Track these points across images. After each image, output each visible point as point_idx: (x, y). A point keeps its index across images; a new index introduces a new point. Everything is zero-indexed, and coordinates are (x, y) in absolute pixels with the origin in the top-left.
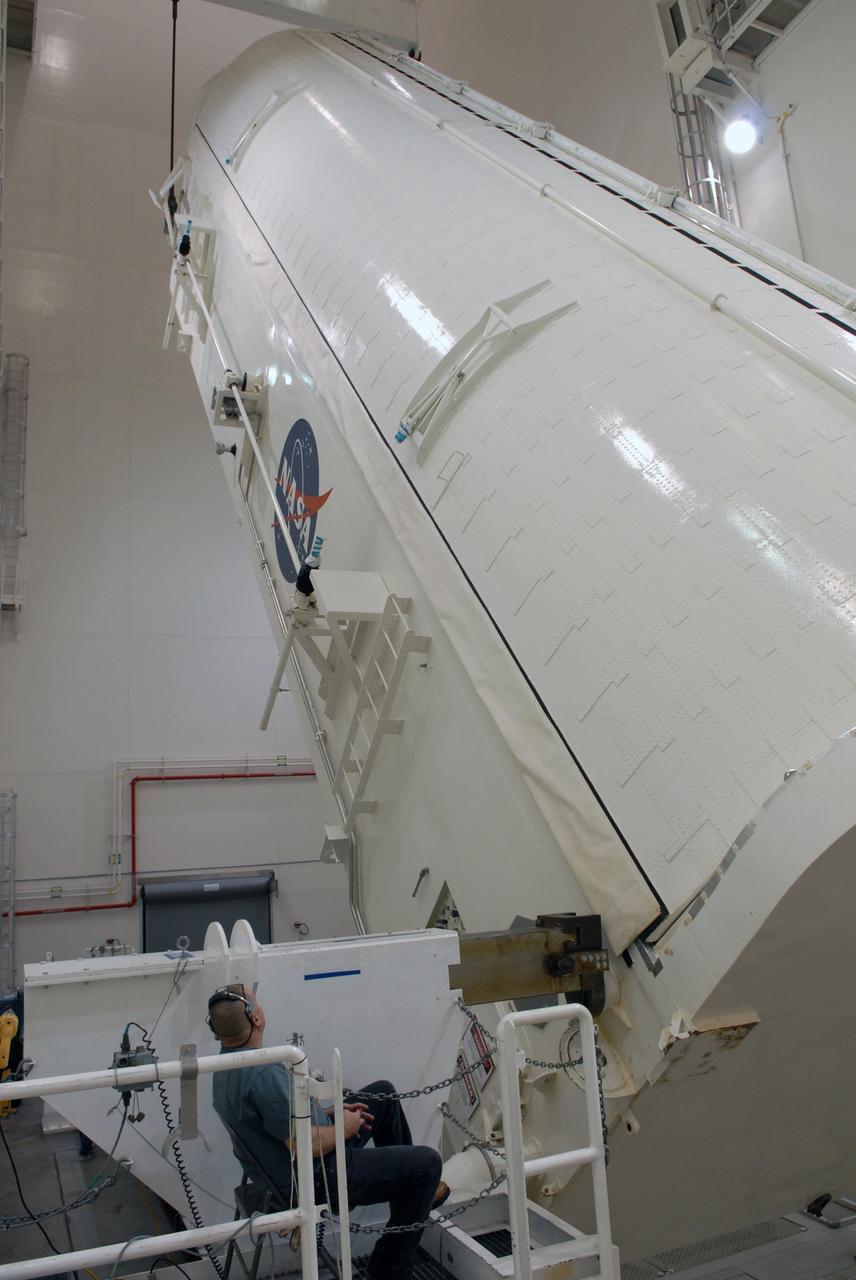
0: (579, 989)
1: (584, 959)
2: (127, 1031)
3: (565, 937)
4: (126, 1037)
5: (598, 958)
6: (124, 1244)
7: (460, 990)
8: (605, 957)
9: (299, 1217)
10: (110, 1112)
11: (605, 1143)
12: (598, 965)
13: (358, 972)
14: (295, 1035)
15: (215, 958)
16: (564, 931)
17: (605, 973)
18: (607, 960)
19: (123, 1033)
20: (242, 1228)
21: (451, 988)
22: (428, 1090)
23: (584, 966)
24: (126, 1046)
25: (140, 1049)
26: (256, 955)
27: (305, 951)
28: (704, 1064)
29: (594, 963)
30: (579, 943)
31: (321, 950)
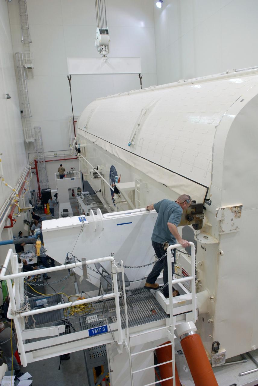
0: (195, 223)
2: (68, 254)
3: (192, 210)
4: (67, 256)
5: (201, 216)
6: (72, 302)
8: (203, 216)
9: (114, 295)
11: (196, 275)
12: (201, 218)
13: (132, 223)
14: (112, 253)
15: (92, 221)
16: (192, 208)
17: (203, 220)
18: (204, 216)
20: (100, 298)
22: (148, 265)
23: (197, 218)
24: (68, 258)
25: (71, 259)
26: (103, 221)
27: (117, 218)
28: (233, 225)
29: (200, 217)
30: (196, 212)
31: (121, 217)
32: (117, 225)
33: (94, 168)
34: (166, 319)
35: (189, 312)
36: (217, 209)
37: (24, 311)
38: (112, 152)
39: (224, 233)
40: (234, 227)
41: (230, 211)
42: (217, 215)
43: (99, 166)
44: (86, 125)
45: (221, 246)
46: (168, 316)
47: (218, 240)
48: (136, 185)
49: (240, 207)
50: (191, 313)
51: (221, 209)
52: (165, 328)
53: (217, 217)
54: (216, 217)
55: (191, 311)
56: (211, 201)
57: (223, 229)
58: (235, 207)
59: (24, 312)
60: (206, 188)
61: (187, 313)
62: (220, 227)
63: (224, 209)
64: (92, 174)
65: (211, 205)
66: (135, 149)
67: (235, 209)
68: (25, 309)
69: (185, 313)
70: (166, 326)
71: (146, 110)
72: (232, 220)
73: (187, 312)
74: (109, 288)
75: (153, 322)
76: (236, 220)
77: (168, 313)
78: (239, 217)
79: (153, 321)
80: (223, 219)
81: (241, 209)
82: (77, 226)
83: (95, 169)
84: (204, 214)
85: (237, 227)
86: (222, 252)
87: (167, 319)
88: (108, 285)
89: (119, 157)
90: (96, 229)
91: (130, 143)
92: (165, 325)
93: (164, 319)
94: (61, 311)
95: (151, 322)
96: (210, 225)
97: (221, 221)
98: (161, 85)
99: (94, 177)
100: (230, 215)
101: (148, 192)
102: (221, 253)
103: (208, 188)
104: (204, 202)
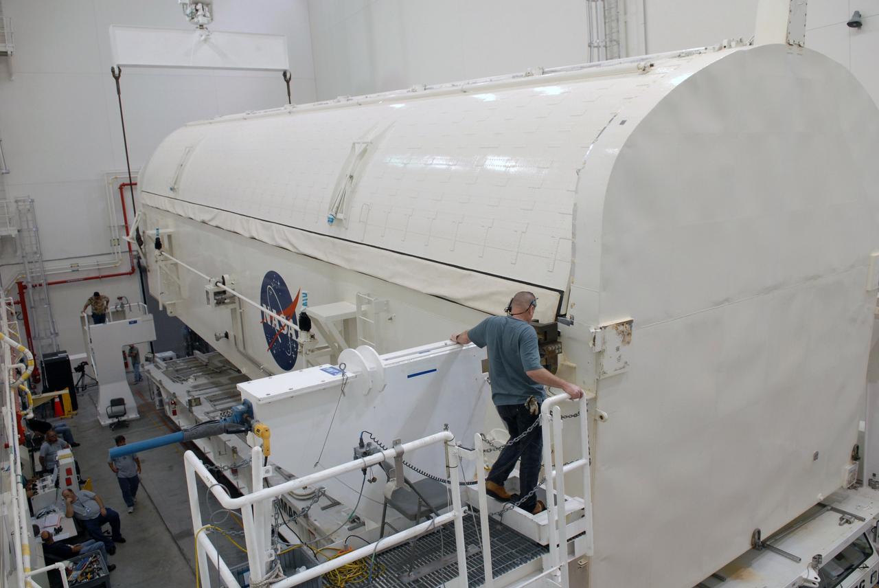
1: (550, 349)
2: (361, 436)
4: (361, 439)
5: (557, 347)
6: (376, 543)
7: (487, 373)
9: (455, 516)
10: (316, 465)
12: (557, 351)
13: (435, 370)
14: (446, 425)
17: (559, 355)
18: (559, 349)
19: (360, 437)
20: (430, 525)
21: (483, 372)
23: (550, 352)
24: (362, 445)
25: (369, 445)
26: (385, 369)
27: (407, 362)
28: (619, 359)
29: (555, 349)
30: (546, 339)
31: (415, 360)
32: (409, 377)
33: (214, 280)
34: (542, 555)
35: (580, 535)
36: (592, 330)
37: (276, 580)
38: (274, 239)
39: (606, 376)
40: (621, 364)
41: (615, 332)
42: (594, 341)
43: (226, 277)
44: (175, 184)
45: (600, 403)
46: (546, 548)
47: (595, 392)
48: (359, 307)
49: (630, 323)
50: (583, 536)
51: (601, 328)
52: (541, 577)
53: (594, 345)
54: (591, 345)
55: (584, 533)
56: (572, 318)
57: (605, 369)
58: (622, 324)
59: (274, 583)
60: (558, 293)
61: (577, 539)
62: (598, 364)
63: (605, 327)
64: (211, 296)
65: (572, 323)
66: (347, 229)
67: (621, 328)
68: (277, 576)
69: (574, 538)
70: (542, 572)
71: (365, 145)
72: (618, 349)
73: (577, 536)
74: (423, 509)
75: (521, 566)
76: (625, 350)
77: (544, 543)
78: (629, 343)
79: (521, 564)
80: (604, 347)
81: (631, 327)
82: (333, 384)
83: (218, 284)
84: (560, 343)
85: (626, 363)
86: (605, 414)
87: (545, 556)
88: (420, 502)
89: (297, 249)
90: (370, 389)
91: (332, 217)
92: (541, 570)
93: (539, 557)
94: (320, 581)
95: (517, 568)
96: (574, 365)
97: (601, 353)
98: (364, 96)
99: (215, 301)
100: (614, 340)
101: (391, 319)
102: (601, 417)
103: (561, 292)
104: (556, 320)
